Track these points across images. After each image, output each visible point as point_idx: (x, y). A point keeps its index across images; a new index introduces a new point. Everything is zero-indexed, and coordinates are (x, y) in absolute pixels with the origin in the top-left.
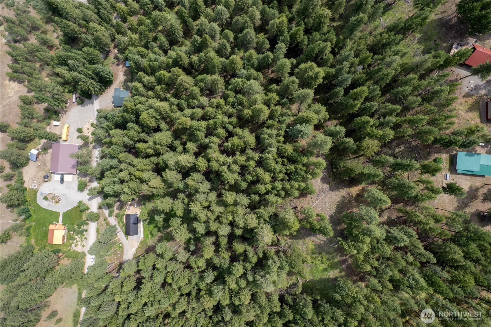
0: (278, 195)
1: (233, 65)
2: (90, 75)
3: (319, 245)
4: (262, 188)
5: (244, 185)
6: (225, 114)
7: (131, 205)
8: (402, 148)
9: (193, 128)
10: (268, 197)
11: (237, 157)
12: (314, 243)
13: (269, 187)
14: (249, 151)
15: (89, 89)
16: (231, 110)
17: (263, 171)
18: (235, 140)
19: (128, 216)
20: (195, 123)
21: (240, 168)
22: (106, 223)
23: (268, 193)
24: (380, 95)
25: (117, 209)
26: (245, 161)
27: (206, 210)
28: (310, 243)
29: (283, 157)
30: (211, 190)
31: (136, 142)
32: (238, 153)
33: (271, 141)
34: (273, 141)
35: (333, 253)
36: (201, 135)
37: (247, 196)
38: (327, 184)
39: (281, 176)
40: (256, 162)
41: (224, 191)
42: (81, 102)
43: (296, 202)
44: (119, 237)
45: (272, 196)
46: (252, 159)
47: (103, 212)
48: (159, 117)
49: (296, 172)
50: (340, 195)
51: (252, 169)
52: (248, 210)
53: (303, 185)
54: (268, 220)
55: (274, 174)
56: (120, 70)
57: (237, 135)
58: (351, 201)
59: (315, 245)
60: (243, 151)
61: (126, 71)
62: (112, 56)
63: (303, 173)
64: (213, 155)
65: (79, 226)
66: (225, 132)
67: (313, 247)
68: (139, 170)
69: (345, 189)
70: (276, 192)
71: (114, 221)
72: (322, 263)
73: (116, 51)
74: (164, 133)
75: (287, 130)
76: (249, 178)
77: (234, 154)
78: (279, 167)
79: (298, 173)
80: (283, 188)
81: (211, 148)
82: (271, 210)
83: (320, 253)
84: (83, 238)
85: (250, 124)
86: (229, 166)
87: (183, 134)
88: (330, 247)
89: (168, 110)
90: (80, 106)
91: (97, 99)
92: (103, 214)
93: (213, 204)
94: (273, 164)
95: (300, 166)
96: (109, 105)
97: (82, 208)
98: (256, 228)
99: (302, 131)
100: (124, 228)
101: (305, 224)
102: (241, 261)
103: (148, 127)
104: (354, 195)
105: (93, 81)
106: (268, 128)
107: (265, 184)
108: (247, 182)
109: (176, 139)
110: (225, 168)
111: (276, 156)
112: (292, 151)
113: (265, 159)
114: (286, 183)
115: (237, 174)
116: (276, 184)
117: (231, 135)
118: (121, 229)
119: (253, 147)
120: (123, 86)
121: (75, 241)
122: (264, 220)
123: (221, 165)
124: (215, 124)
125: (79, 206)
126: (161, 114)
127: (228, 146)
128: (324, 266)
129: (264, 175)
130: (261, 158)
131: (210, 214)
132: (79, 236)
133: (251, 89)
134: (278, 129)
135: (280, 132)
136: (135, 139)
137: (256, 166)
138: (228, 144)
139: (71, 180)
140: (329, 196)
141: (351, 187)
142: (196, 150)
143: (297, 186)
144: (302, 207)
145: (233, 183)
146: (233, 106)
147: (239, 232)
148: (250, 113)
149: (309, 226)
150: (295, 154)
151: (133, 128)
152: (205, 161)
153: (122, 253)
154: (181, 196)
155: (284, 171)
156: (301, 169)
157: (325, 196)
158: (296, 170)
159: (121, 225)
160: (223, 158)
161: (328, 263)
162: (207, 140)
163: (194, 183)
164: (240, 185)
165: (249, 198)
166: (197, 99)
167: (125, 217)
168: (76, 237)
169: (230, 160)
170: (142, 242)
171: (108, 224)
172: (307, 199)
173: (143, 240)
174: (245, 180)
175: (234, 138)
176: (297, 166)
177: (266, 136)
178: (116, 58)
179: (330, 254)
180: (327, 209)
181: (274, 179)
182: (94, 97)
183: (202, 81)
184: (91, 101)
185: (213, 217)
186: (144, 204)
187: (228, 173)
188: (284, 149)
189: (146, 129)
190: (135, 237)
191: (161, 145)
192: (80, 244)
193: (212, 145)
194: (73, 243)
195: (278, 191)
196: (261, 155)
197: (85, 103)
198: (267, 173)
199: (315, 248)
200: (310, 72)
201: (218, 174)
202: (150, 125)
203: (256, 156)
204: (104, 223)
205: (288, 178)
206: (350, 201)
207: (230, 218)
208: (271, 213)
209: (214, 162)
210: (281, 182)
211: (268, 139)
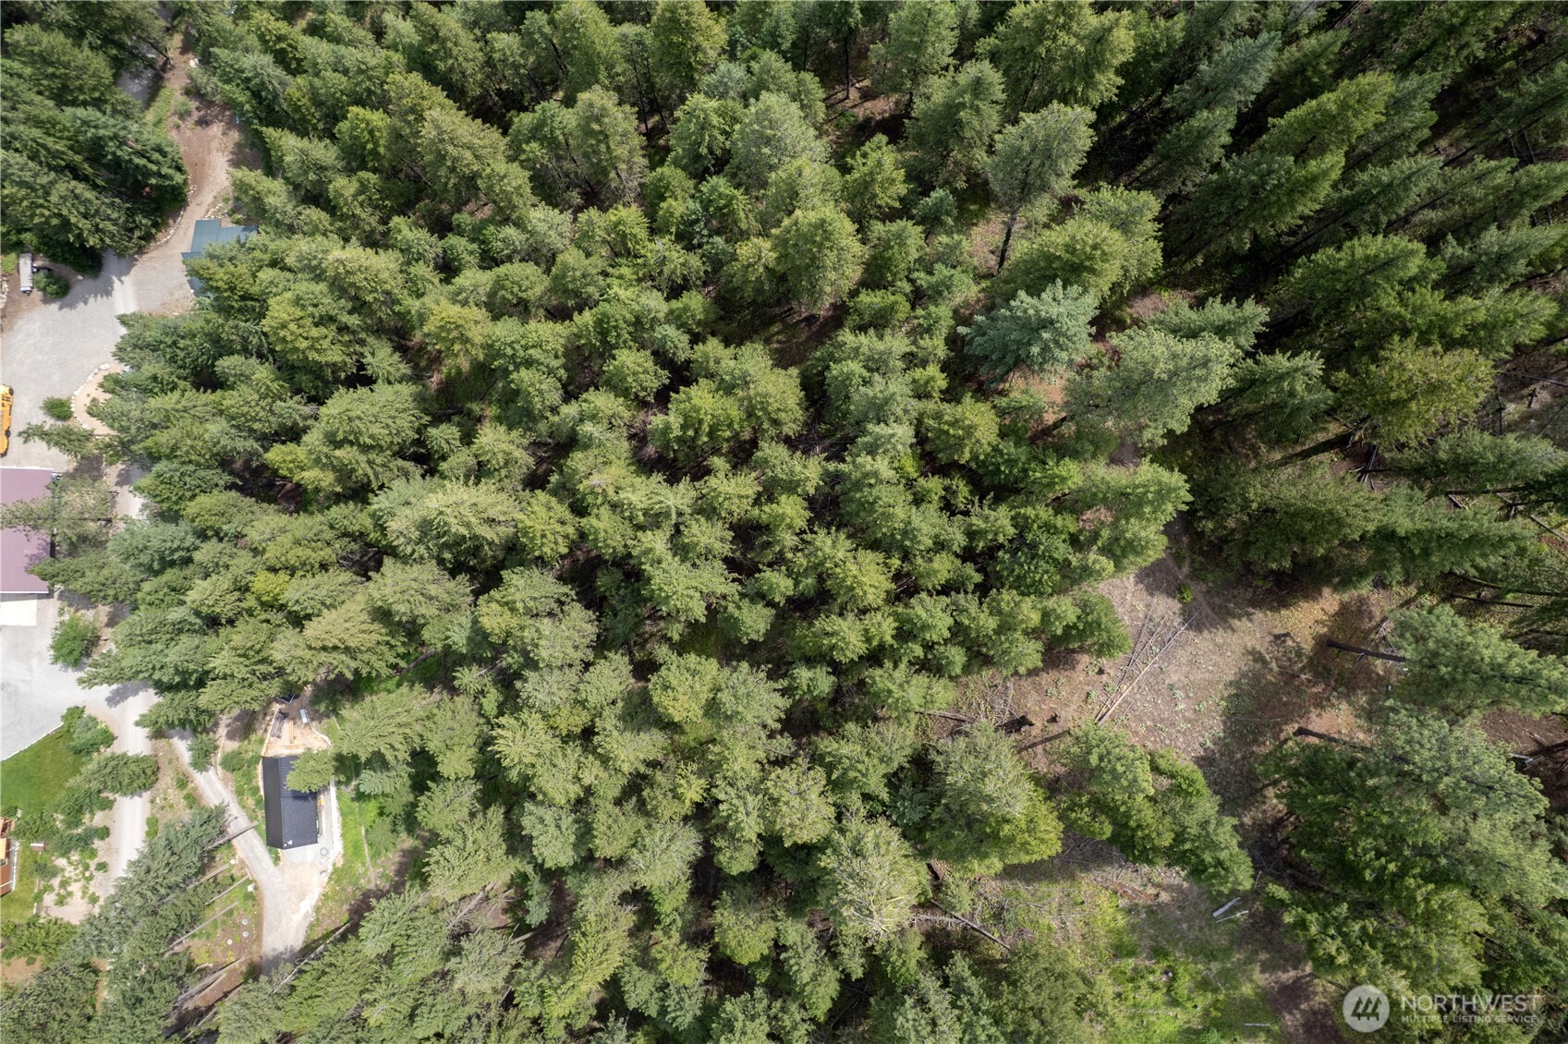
0: (930, 666)
1: (677, 39)
2: (56, 155)
3: (1150, 911)
4: (848, 635)
5: (755, 621)
6: (649, 278)
7: (284, 716)
8: (1544, 396)
9: (499, 354)
10: (878, 677)
11: (713, 481)
12: (1123, 902)
13: (885, 627)
14: (772, 451)
15: (66, 223)
16: (678, 259)
17: (848, 544)
18: (701, 398)
19: (274, 767)
20: (507, 330)
21: (729, 535)
22: (188, 797)
23: (876, 656)
24: (1426, 133)
25: (231, 736)
26: (757, 502)
27: (574, 752)
28: (1104, 900)
29: (944, 470)
30: (602, 645)
31: (268, 440)
32: (718, 462)
33: (878, 387)
34: (893, 388)
35: (1227, 952)
36: (540, 386)
37: (771, 676)
38: (1170, 594)
39: (943, 567)
40: (811, 502)
41: (662, 652)
42: (57, 289)
43: (1021, 694)
44: (240, 854)
45: (899, 674)
46: (791, 487)
47: (172, 750)
48: (354, 321)
49: (1021, 543)
50: (1239, 650)
51: (789, 540)
52: (784, 744)
53: (1066, 608)
54: (885, 796)
55: (906, 556)
56: (215, 144)
57: (710, 376)
58: (1295, 676)
59: (1129, 911)
60: (743, 454)
61: (239, 145)
62: (174, 87)
63: (1062, 550)
64: (595, 479)
65: (75, 814)
66: (650, 365)
67: (1121, 921)
68: (274, 570)
69: (1259, 615)
70: (918, 651)
71: (219, 786)
72: (1174, 1003)
73: (193, 63)
74: (383, 392)
75: (962, 330)
76: (780, 584)
77: (701, 472)
78: (928, 523)
79: (1033, 546)
80: (959, 633)
81: (586, 447)
82: (898, 741)
83: (1158, 953)
84: (93, 864)
85: (775, 329)
86: (678, 530)
87: (481, 397)
88: (1211, 922)
89: (394, 285)
90: (54, 307)
91: (127, 273)
92: (173, 759)
93: (609, 722)
94: (895, 508)
95: (1042, 513)
96: (178, 294)
97: (81, 737)
98: (824, 845)
99: (1047, 323)
100: (261, 814)
101: (1084, 816)
102: (759, 992)
103: (316, 371)
104: (1308, 646)
105: (80, 188)
106: (862, 328)
107: (864, 611)
108: (771, 604)
109: (437, 420)
110: (657, 542)
111: (911, 467)
112: (993, 438)
113: (858, 485)
114: (969, 602)
115: (719, 565)
116: (920, 611)
117: (681, 375)
118: (252, 819)
119: (790, 429)
120: (233, 211)
121: (56, 882)
122: (866, 797)
123: (640, 527)
124: (602, 327)
125: (63, 734)
126: (359, 306)
127: (667, 428)
128: (1182, 1017)
129: (853, 569)
130: (834, 479)
131: (592, 773)
132: (75, 857)
133: (768, 141)
134: (917, 332)
135: (926, 342)
136: (257, 426)
137: (810, 522)
138: (669, 421)
139: (34, 623)
140: (1183, 655)
141: (1284, 604)
142: (525, 459)
143: (1035, 618)
144: (1054, 719)
145: (699, 612)
146: (685, 238)
147: (739, 861)
148: (770, 256)
149: (1108, 830)
150: (1009, 448)
151: (245, 378)
152: (562, 510)
153: (258, 921)
154: (469, 677)
155: (959, 540)
156: (1049, 528)
157: (1168, 658)
158: (1021, 536)
159: (251, 802)
160: (644, 492)
161: (1203, 1001)
162: (571, 410)
163: (514, 622)
164: (735, 623)
165: (784, 683)
166: (519, 224)
167: (260, 767)
168: (61, 862)
169: (679, 497)
170: (338, 875)
171: (193, 800)
172: (1079, 676)
173: (339, 865)
174: (761, 597)
175: (694, 390)
176: (1030, 511)
177: (855, 367)
178: (193, 92)
179: (1211, 956)
180: (1183, 726)
181: (905, 588)
182: (111, 261)
183: (536, 133)
184: (100, 282)
185: (610, 787)
186: (335, 712)
187: (671, 562)
188: (955, 423)
189: (304, 379)
190: (309, 851)
191: (365, 449)
192: (78, 894)
193: (588, 428)
194: (48, 889)
195: (929, 647)
196: (832, 466)
197: (77, 290)
198: (869, 557)
199: (1133, 928)
200: (1063, 37)
201: (630, 571)
202: (312, 355)
203: (811, 471)
204: (176, 796)
205: (978, 578)
206: (1289, 677)
207: (693, 791)
208: (899, 759)
209: (605, 512)
210: (945, 600)
211: (866, 382)
